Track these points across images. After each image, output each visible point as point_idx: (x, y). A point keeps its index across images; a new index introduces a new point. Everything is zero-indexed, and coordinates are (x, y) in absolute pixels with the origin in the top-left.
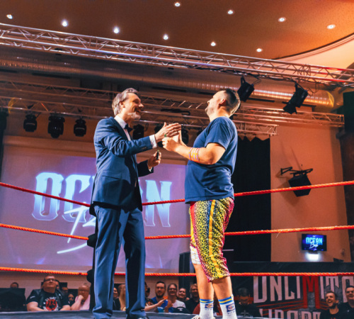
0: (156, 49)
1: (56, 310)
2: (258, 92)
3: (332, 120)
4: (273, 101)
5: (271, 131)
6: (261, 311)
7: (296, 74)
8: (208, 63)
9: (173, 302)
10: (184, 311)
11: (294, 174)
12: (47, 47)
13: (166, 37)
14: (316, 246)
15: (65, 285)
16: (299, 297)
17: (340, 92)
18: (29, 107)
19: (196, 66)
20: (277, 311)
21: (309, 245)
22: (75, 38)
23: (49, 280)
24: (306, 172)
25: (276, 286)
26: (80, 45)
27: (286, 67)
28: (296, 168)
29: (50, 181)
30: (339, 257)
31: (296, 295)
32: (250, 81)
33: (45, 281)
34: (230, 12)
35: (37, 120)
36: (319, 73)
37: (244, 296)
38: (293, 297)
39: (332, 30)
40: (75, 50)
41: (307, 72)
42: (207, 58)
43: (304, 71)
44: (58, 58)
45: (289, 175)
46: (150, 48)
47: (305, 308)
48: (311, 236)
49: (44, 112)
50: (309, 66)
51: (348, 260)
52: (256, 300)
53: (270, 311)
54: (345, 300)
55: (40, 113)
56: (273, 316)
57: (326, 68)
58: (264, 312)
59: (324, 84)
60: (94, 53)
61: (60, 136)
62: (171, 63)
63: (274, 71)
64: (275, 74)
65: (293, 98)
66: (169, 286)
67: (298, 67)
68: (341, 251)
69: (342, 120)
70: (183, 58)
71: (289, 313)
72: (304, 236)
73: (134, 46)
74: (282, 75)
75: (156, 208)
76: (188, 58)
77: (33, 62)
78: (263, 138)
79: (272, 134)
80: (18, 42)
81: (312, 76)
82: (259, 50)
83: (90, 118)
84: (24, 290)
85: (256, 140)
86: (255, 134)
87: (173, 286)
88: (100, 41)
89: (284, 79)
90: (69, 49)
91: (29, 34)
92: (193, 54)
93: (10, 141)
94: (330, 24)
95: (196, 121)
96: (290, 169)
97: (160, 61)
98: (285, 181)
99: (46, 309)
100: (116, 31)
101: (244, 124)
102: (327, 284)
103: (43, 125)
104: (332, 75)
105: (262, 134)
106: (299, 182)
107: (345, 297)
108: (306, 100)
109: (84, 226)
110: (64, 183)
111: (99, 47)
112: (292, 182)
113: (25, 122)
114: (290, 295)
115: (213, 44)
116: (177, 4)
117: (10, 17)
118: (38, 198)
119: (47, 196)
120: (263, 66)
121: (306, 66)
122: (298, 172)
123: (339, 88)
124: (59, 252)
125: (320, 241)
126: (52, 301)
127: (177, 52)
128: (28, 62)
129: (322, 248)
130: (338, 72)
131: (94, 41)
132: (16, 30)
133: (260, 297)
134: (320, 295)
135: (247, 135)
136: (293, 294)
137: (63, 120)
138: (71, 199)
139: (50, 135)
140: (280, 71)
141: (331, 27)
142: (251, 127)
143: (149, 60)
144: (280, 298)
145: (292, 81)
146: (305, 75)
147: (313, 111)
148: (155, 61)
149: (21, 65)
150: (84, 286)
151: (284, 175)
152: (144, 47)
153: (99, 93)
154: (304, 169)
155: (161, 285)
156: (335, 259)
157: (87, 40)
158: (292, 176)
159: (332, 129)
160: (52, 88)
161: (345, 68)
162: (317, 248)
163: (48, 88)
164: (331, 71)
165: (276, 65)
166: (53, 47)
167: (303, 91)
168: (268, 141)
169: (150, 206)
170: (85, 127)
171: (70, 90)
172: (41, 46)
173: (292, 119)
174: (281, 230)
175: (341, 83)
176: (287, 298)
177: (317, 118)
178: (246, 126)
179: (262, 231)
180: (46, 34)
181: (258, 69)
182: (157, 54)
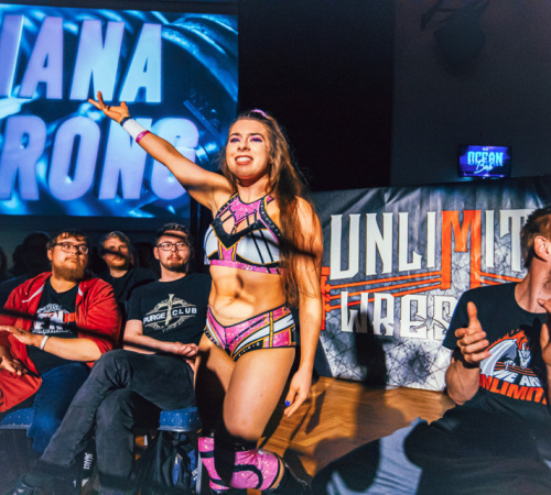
6: (344, 296)
16: (431, 263)
21: (475, 166)
25: (379, 241)
31: (424, 260)
38: (417, 264)
48: (478, 146)
52: (336, 273)
53: (364, 295)
58: (349, 299)
102: (504, 232)
125: (498, 157)
129: (498, 173)
133: (345, 266)
136: (417, 257)
144: (387, 269)
162: (490, 172)
176: (404, 266)
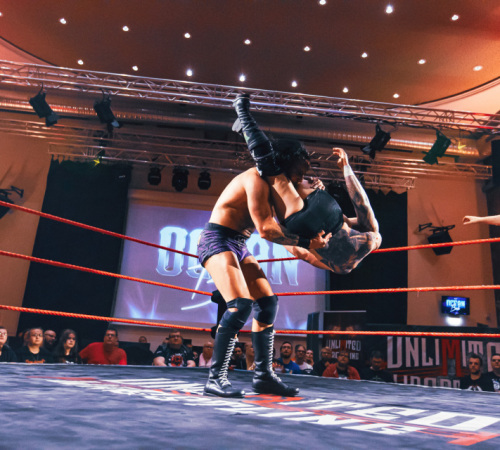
0: (285, 96)
1: (181, 366)
2: (395, 141)
3: (478, 171)
4: (411, 152)
5: (409, 184)
6: (395, 377)
7: (438, 120)
8: (340, 111)
9: (301, 363)
10: (312, 373)
11: (434, 231)
12: (172, 97)
13: (294, 84)
14: (458, 309)
15: (189, 341)
16: (438, 363)
17: (487, 140)
18: (153, 160)
19: (327, 113)
20: (412, 378)
21: (450, 308)
22: (200, 87)
23: (174, 336)
24: (447, 228)
25: (412, 351)
26: (205, 94)
27: (426, 113)
28: (436, 224)
29: (174, 236)
30: (483, 322)
31: (434, 362)
32: (386, 129)
33: (171, 337)
34: (365, 55)
35: (162, 172)
36: (464, 119)
37: (377, 357)
38: (431, 363)
39: (479, 71)
40: (199, 100)
41: (450, 118)
42: (339, 105)
43: (447, 117)
44: (182, 109)
45: (428, 232)
46: (278, 95)
47: (445, 376)
48: (452, 298)
49: (168, 165)
50: (453, 112)
51: (494, 324)
52: (390, 365)
53: (405, 378)
54: (490, 369)
55: (164, 166)
56: (409, 382)
57: (472, 114)
58: (398, 378)
59: (469, 131)
60: (219, 102)
61: (185, 190)
62: (300, 111)
63: (413, 118)
64: (414, 121)
65: (433, 148)
66: (297, 347)
67: (440, 114)
68: (486, 316)
69: (489, 172)
70: (312, 105)
71: (426, 380)
72: (444, 298)
73: (261, 94)
74: (422, 122)
75: (283, 265)
76: (318, 106)
77: (158, 114)
78: (400, 192)
79: (409, 187)
80: (143, 93)
81: (456, 122)
82: (396, 96)
83: (214, 171)
84: (148, 345)
85: (392, 193)
86: (390, 187)
87: (301, 348)
88: (226, 90)
89: (424, 127)
90: (193, 99)
91: (154, 85)
92: (324, 100)
93: (135, 194)
94: (477, 65)
95: (326, 174)
96: (430, 225)
97: (288, 109)
98: (423, 238)
99: (170, 365)
100: (242, 78)
101: (378, 176)
102: (470, 350)
103: (167, 178)
104: (479, 121)
105: (399, 187)
106: (440, 238)
107: (490, 366)
108: (449, 150)
109: (208, 282)
110: (188, 238)
111: (224, 96)
112: (431, 240)
113: (150, 175)
114: (427, 361)
115: (346, 90)
116: (307, 49)
117: (135, 68)
118: (163, 253)
119: (171, 250)
120: (401, 113)
121: (449, 111)
122: (438, 229)
123: (487, 136)
124: (183, 309)
125: (462, 304)
126: (177, 358)
127: (306, 98)
128: (153, 114)
129: (463, 312)
130: (486, 118)
131: (219, 89)
132: (142, 81)
133: (395, 362)
134: (461, 361)
135: (382, 189)
136: (431, 360)
137: (187, 173)
138: (195, 254)
139: (174, 188)
140: (420, 118)
141: (478, 68)
142: (387, 179)
143: (276, 108)
144: (417, 364)
145: (433, 128)
146: (448, 121)
147: (456, 161)
148: (283, 109)
149: (146, 117)
150: (210, 343)
151: (423, 232)
152: (271, 95)
153: (224, 144)
154: (445, 225)
155: (287, 345)
156: (479, 325)
157: (212, 88)
158: (431, 233)
159: (478, 181)
160: (176, 140)
161: (494, 112)
162: (459, 311)
163: (173, 140)
164: (477, 117)
165: (415, 112)
166: (178, 97)
167: (446, 139)
168: (405, 194)
169: (276, 262)
170: (210, 180)
171: (194, 142)
172: (166, 96)
173: (433, 170)
174: (420, 289)
175: (490, 129)
176: (424, 364)
177: (460, 170)
178: (381, 179)
179: (398, 290)
180: (171, 84)
181: (395, 116)
182: (284, 102)
